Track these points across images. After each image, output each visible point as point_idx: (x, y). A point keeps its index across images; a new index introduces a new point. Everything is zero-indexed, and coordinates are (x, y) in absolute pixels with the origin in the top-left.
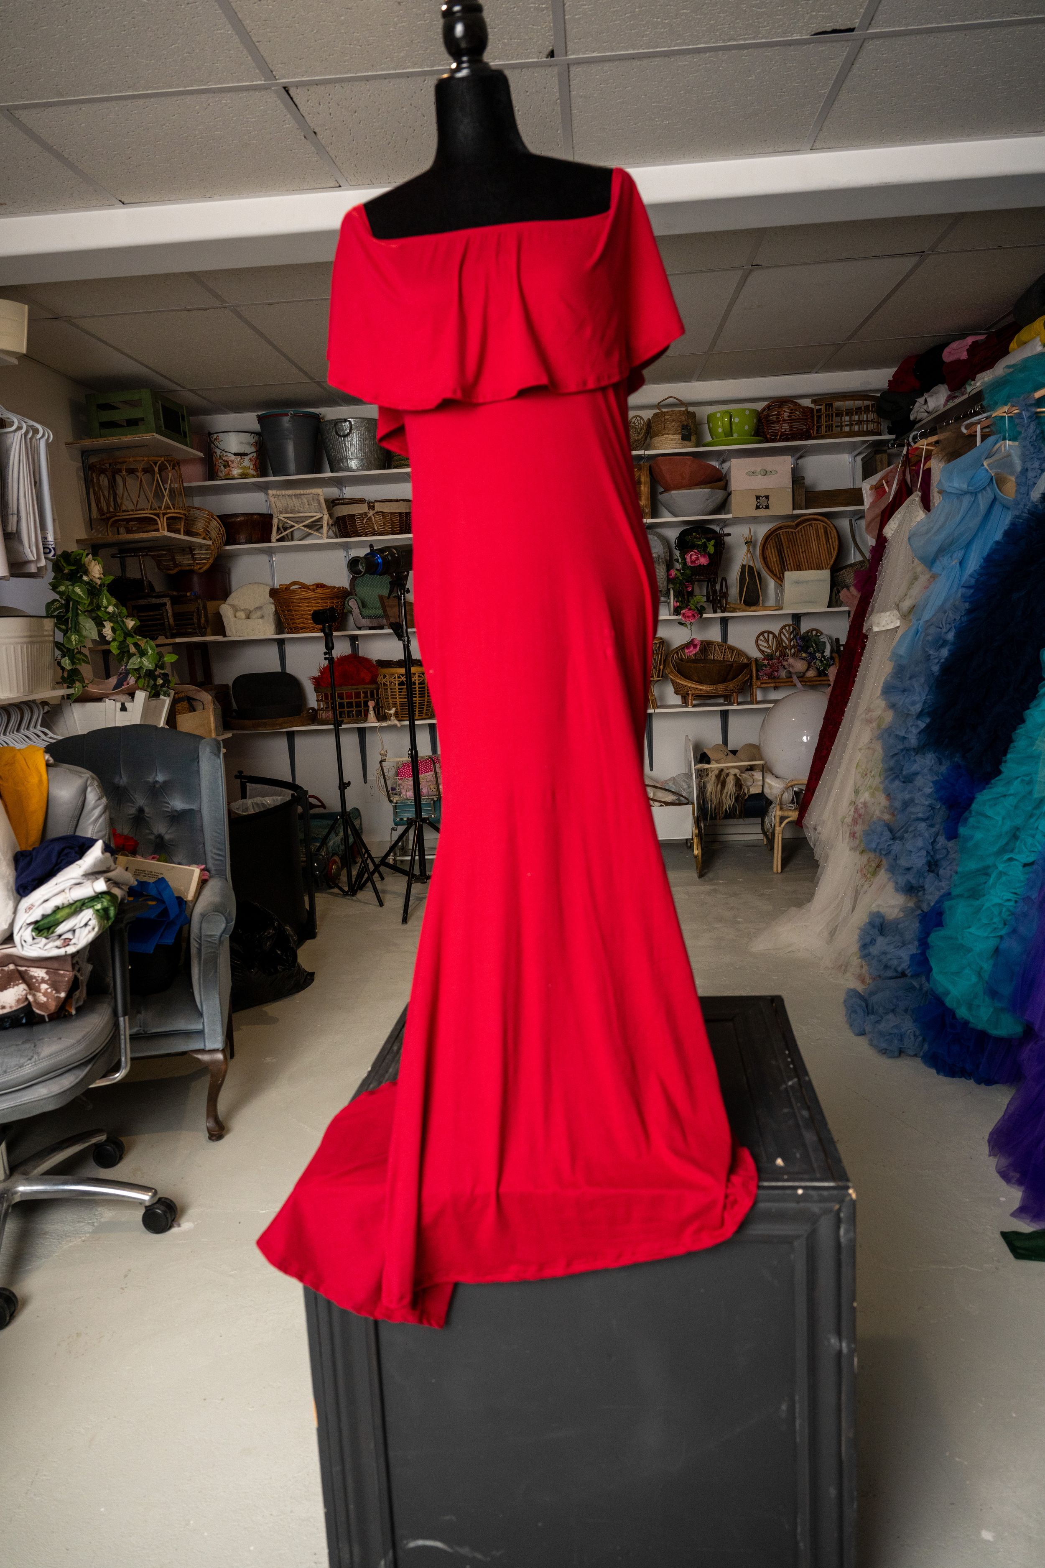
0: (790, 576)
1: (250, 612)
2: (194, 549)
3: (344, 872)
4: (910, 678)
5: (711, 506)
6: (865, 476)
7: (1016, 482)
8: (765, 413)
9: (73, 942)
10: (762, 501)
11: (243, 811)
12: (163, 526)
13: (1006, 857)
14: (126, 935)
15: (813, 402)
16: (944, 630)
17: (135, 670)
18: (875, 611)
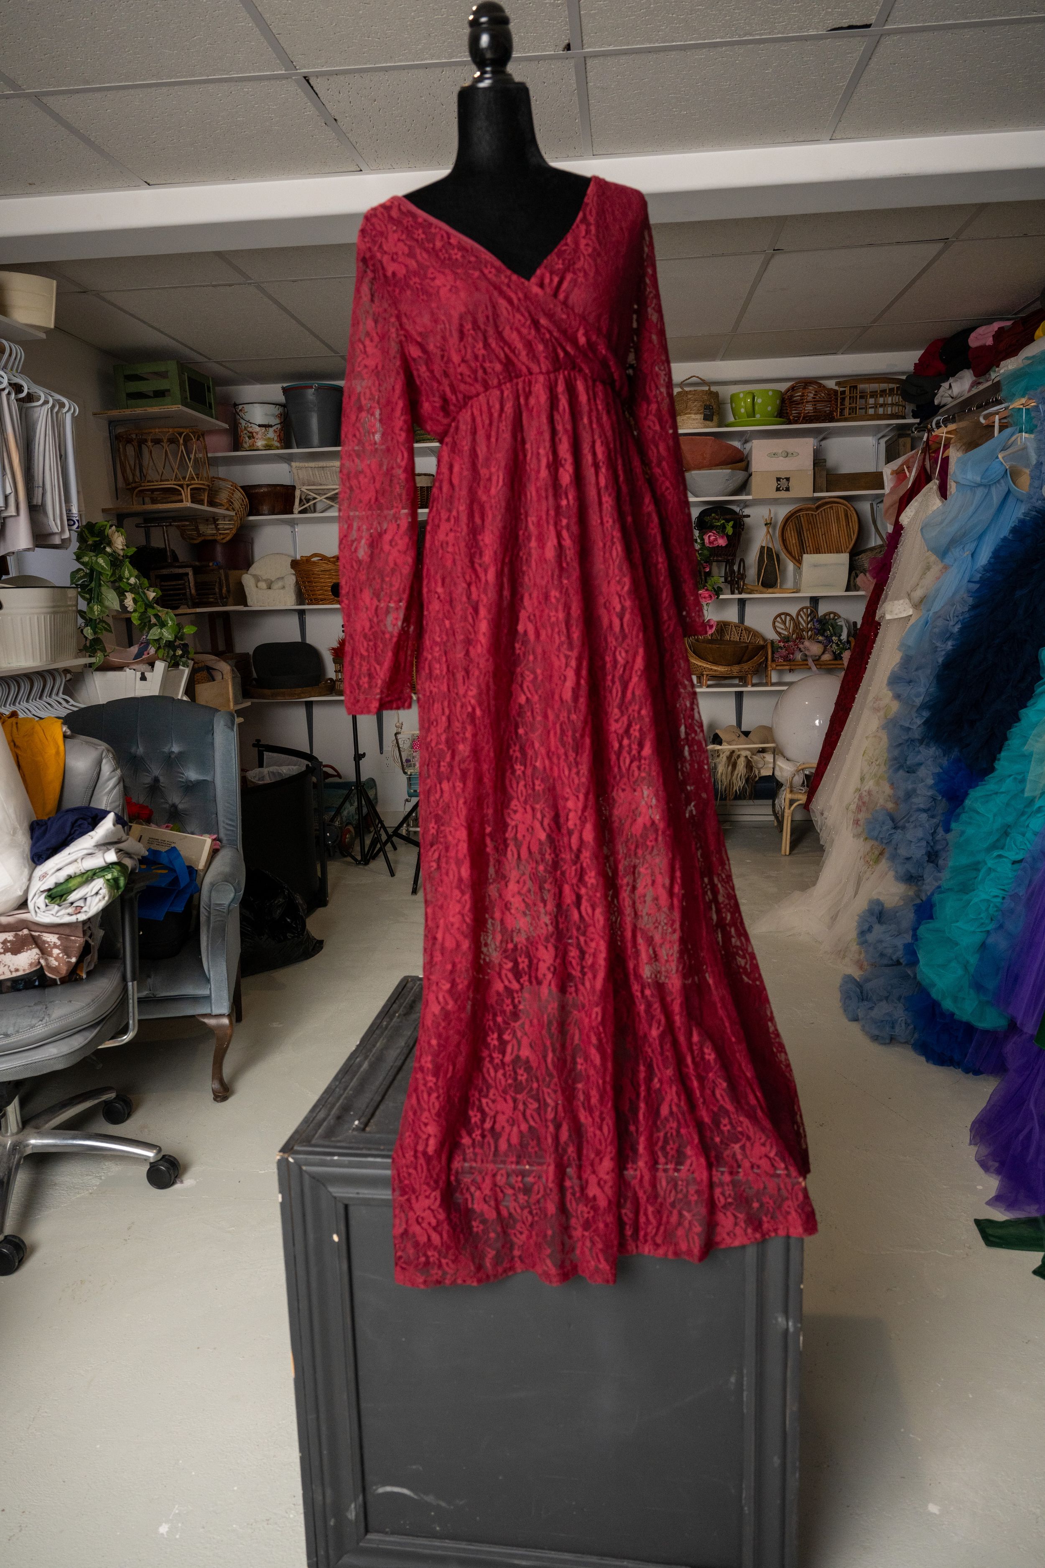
0: (808, 559)
1: (272, 582)
2: (218, 520)
3: (357, 842)
4: (917, 670)
5: (732, 486)
6: (889, 459)
7: (1030, 475)
8: (789, 394)
9: (84, 909)
10: (783, 483)
11: (259, 780)
12: (186, 496)
13: (996, 853)
14: (136, 905)
15: (838, 384)
16: (952, 623)
17: (155, 640)
18: (889, 598)
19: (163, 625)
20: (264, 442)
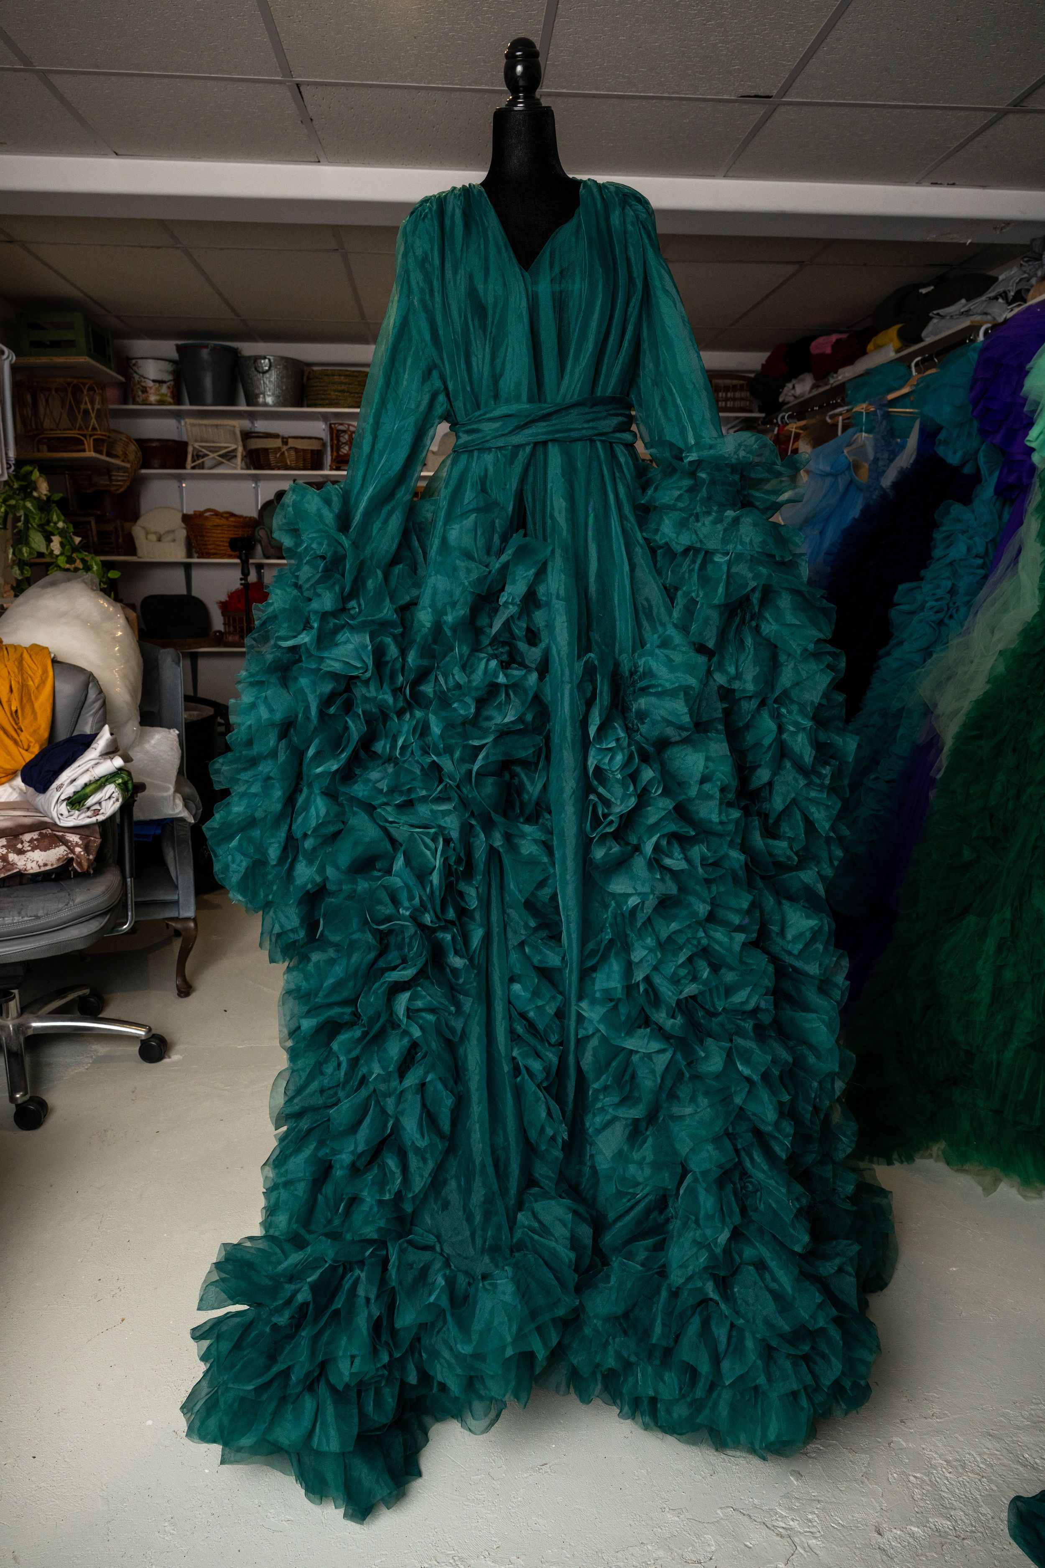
1: (162, 535)
2: (113, 471)
7: (869, 469)
9: (100, 812)
12: (89, 446)
19: (87, 568)
20: (158, 398)
